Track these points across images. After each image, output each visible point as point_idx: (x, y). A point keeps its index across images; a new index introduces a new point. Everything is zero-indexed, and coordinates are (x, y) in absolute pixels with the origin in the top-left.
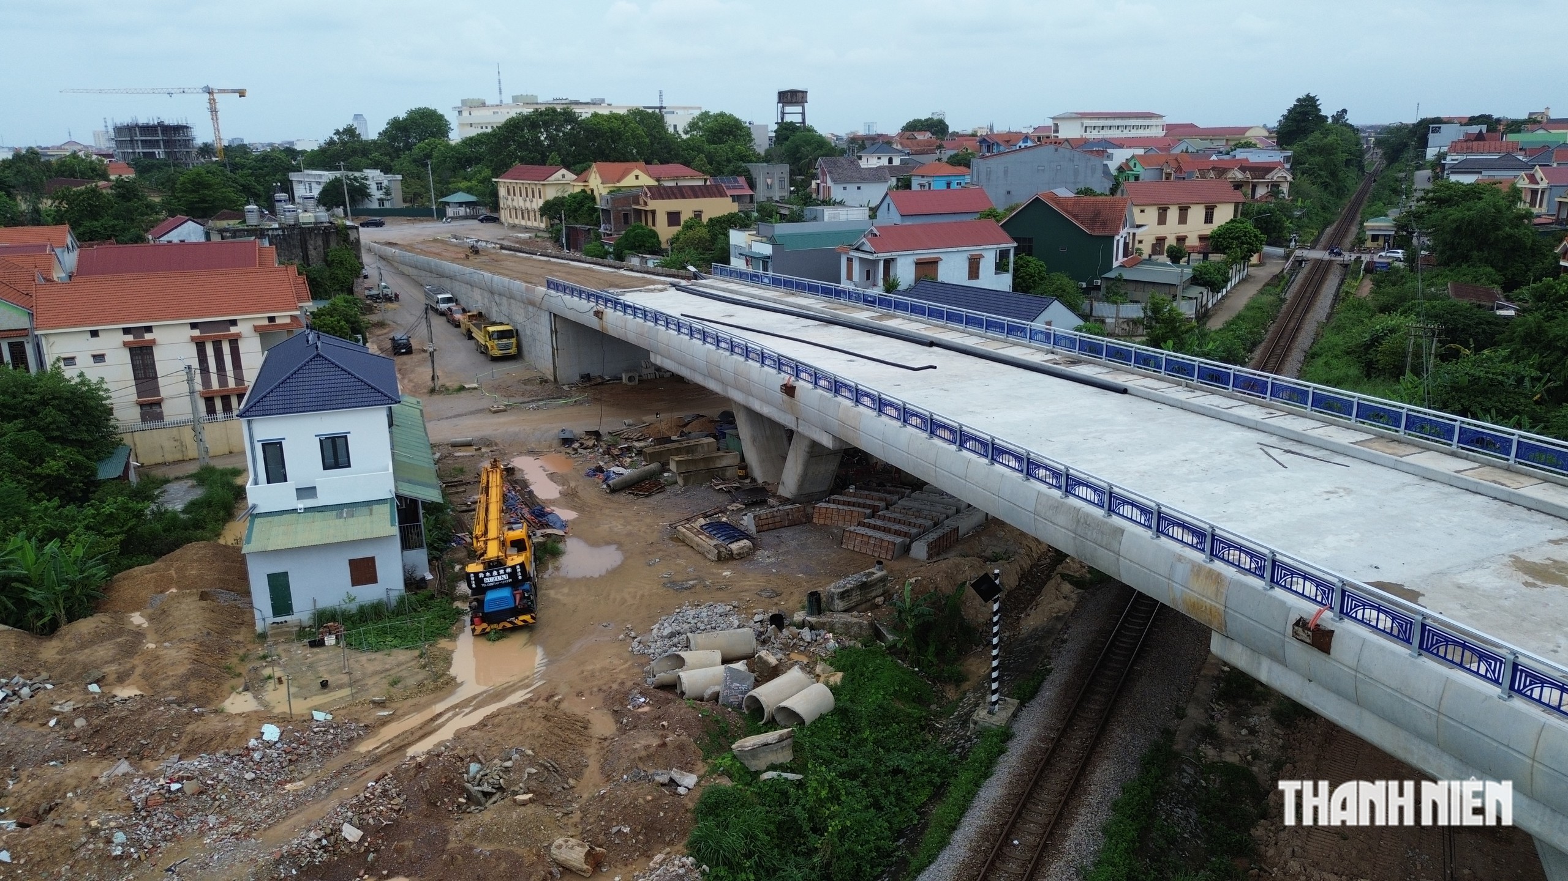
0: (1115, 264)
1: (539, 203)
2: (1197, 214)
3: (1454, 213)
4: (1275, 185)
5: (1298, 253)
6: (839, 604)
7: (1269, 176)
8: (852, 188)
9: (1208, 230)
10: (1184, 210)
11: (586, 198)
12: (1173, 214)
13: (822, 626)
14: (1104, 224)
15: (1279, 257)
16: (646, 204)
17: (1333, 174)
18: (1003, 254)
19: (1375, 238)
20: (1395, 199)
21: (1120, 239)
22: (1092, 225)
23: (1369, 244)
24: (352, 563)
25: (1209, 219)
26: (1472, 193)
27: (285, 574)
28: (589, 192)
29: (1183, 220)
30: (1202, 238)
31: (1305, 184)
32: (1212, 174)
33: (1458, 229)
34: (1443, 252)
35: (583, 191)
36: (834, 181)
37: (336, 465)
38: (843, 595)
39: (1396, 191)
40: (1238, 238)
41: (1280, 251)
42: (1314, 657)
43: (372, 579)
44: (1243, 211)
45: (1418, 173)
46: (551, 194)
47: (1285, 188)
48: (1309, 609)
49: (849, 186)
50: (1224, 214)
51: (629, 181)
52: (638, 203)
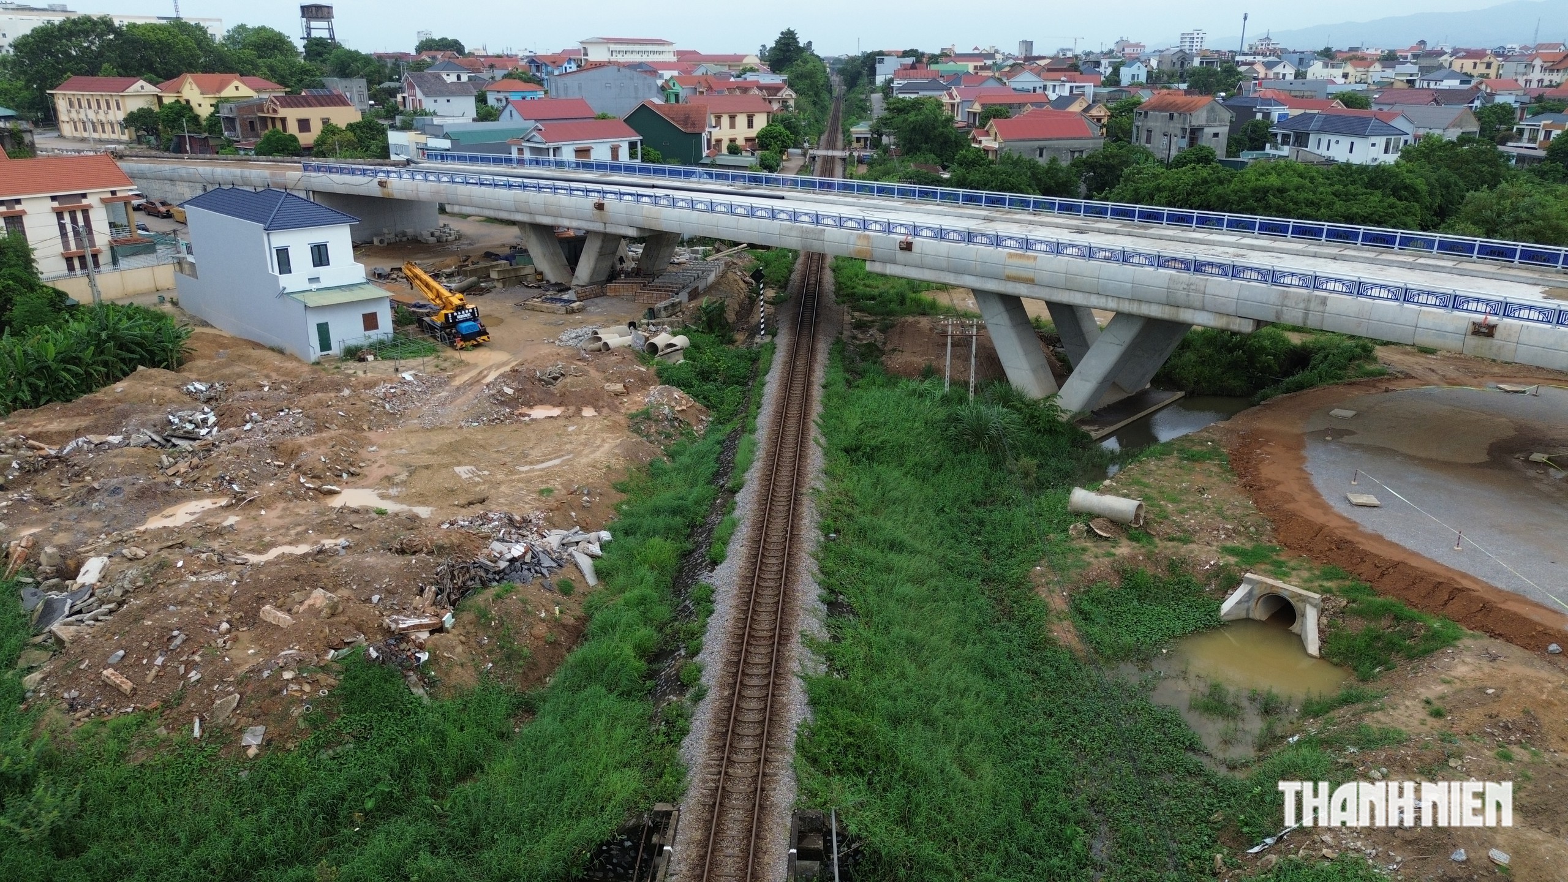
0: (704, 155)
1: (121, 116)
2: (741, 120)
3: (912, 117)
4: (784, 101)
5: (811, 152)
6: (663, 313)
7: (780, 94)
8: (442, 100)
9: (753, 133)
10: (732, 118)
11: (183, 110)
12: (725, 120)
13: (659, 324)
14: (693, 125)
15: (798, 155)
16: (275, 111)
17: (816, 94)
18: (632, 145)
19: (858, 140)
20: (864, 115)
21: (705, 136)
22: (685, 124)
23: (855, 145)
24: (364, 316)
25: (750, 125)
26: (916, 105)
27: (327, 324)
28: (184, 103)
29: (732, 126)
30: (747, 140)
31: (803, 101)
32: (738, 92)
33: (914, 129)
34: (904, 146)
35: (177, 101)
36: (426, 94)
37: (321, 265)
38: (666, 308)
39: (862, 110)
40: (776, 137)
41: (799, 151)
42: (907, 254)
43: (376, 327)
44: (772, 120)
45: (873, 96)
46: (133, 105)
47: (791, 103)
48: (903, 238)
49: (439, 99)
50: (761, 122)
51: (229, 92)
52: (263, 111)
